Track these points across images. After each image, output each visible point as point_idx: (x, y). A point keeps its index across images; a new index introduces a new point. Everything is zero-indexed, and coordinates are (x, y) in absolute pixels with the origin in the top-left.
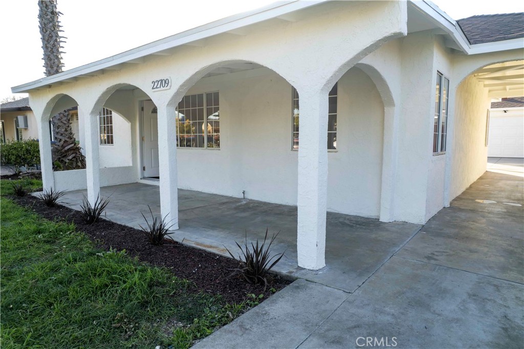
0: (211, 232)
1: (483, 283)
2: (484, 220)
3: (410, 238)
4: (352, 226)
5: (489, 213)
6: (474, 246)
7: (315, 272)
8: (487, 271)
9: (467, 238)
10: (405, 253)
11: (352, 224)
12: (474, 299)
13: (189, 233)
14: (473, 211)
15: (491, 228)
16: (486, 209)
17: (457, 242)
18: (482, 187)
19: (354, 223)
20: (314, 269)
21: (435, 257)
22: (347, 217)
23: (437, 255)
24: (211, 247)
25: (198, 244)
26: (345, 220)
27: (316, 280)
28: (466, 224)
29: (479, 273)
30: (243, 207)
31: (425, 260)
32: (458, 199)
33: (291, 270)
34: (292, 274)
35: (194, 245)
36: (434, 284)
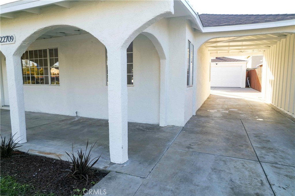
0: (51, 142)
1: (218, 160)
2: (213, 122)
3: (177, 136)
4: (144, 131)
5: (215, 117)
6: (210, 137)
7: (121, 165)
8: (219, 152)
9: (206, 133)
10: (175, 146)
11: (144, 129)
12: (215, 172)
13: (34, 145)
14: (207, 117)
15: (217, 126)
16: (213, 115)
17: (202, 136)
18: (209, 103)
19: (145, 129)
20: (121, 163)
21: (192, 147)
22: (141, 125)
23: (192, 146)
24: (50, 154)
25: (40, 152)
26: (140, 127)
27: (122, 171)
28: (205, 124)
29: (215, 154)
30: (76, 122)
31: (187, 149)
32: (199, 110)
33: (106, 165)
34: (107, 169)
35: (37, 154)
36: (193, 164)
